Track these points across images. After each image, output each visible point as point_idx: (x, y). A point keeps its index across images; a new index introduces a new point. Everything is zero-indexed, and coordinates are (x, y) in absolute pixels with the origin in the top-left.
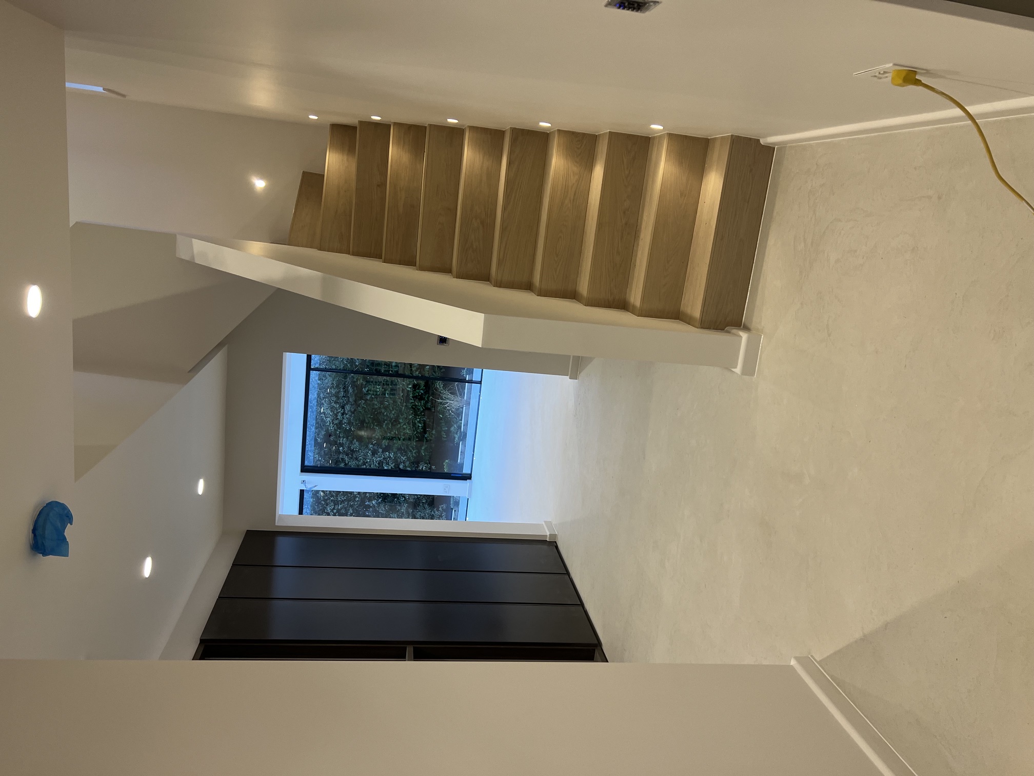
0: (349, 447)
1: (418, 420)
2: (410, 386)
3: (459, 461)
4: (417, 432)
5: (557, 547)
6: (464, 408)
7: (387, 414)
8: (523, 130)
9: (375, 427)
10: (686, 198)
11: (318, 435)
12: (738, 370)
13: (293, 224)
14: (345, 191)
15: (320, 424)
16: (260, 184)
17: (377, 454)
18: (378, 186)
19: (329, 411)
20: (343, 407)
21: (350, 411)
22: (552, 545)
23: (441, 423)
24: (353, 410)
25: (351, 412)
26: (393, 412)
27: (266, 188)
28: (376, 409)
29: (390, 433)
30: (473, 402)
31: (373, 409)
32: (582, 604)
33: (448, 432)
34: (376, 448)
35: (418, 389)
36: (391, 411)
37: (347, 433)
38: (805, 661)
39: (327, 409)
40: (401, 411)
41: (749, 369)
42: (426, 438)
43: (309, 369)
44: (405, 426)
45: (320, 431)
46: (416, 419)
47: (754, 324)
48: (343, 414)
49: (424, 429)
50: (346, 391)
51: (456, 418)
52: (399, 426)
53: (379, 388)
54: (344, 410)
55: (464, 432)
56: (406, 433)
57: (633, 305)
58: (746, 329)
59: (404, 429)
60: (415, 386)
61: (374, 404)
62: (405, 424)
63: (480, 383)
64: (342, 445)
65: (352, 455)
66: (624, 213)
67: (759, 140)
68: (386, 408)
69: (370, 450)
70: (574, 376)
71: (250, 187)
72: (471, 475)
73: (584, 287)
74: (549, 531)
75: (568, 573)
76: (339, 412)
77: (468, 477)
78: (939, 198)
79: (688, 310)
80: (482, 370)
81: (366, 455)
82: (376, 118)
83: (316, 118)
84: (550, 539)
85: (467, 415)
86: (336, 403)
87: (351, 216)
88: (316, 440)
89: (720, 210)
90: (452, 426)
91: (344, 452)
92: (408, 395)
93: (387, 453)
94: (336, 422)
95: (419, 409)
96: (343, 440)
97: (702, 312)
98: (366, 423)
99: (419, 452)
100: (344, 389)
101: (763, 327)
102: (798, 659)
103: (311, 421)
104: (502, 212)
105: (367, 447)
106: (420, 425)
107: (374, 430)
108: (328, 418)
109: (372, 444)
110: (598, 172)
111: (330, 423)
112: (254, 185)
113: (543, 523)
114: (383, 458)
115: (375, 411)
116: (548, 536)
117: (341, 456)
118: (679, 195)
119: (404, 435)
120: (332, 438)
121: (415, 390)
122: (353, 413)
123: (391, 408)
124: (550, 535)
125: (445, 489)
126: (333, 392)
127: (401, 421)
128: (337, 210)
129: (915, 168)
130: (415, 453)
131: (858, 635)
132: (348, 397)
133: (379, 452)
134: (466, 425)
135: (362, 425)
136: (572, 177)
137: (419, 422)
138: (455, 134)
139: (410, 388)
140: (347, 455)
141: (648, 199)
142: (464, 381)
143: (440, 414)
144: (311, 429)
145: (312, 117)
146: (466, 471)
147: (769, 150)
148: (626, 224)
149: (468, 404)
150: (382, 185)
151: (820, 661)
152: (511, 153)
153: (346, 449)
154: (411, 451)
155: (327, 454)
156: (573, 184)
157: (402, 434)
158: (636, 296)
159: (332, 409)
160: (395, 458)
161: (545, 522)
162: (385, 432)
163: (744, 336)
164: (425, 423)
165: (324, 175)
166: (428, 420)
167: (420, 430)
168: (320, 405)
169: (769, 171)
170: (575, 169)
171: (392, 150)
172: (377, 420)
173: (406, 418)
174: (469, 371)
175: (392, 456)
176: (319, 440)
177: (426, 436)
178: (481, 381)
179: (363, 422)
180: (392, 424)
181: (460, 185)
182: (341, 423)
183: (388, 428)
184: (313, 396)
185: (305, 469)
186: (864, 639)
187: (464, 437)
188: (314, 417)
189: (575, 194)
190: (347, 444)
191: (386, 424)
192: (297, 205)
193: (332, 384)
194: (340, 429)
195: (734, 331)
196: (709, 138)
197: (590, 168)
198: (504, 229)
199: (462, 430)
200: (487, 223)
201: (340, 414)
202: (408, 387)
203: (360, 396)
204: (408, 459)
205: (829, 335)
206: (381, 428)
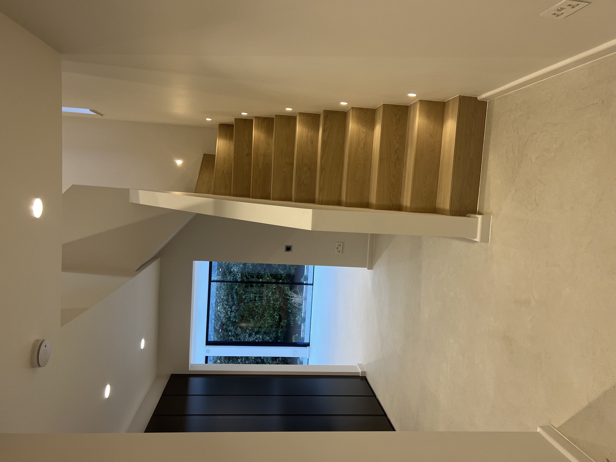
0: (235, 332)
1: (276, 314)
2: (271, 293)
3: (301, 336)
4: (276, 322)
5: (366, 380)
6: (303, 302)
7: (257, 311)
8: (330, 111)
9: (250, 319)
10: (434, 138)
11: (217, 325)
12: (478, 239)
13: (198, 181)
14: (228, 161)
15: (217, 318)
16: (179, 162)
17: (252, 336)
18: (247, 155)
19: (223, 310)
20: (231, 308)
21: (235, 309)
22: (363, 379)
23: (290, 315)
24: (237, 309)
25: (236, 311)
26: (261, 310)
27: (183, 164)
28: (250, 308)
29: (259, 323)
30: (309, 298)
31: (249, 308)
32: (385, 415)
33: (294, 321)
34: (251, 332)
35: (275, 295)
36: (260, 309)
37: (234, 323)
38: (548, 429)
39: (221, 309)
40: (265, 309)
41: (485, 238)
43: (210, 281)
44: (268, 318)
45: (217, 323)
46: (275, 313)
47: (485, 210)
48: (231, 312)
49: (279, 319)
50: (233, 298)
51: (299, 312)
52: (265, 318)
53: (252, 296)
54: (232, 309)
55: (304, 317)
56: (269, 323)
57: (406, 206)
58: (480, 214)
59: (268, 320)
61: (249, 305)
62: (268, 317)
63: (312, 285)
64: (230, 331)
65: (237, 337)
66: (396, 152)
67: (477, 98)
68: (257, 307)
69: (247, 333)
70: (370, 267)
71: (174, 165)
72: (309, 343)
73: (373, 199)
74: (361, 370)
75: (375, 396)
76: (229, 310)
77: (307, 345)
78: (603, 102)
79: (441, 206)
80: (314, 266)
81: (245, 337)
82: (244, 114)
83: (210, 120)
84: (361, 375)
85: (305, 307)
86: (226, 305)
87: (231, 174)
88: (215, 328)
89: (456, 141)
90: (296, 317)
91: (232, 335)
93: (258, 335)
94: (227, 316)
95: (276, 307)
96: (231, 328)
97: (451, 205)
98: (245, 317)
99: (277, 334)
100: (231, 296)
101: (492, 210)
102: (542, 427)
103: (212, 316)
104: (321, 160)
105: (246, 332)
106: (277, 317)
107: (249, 321)
108: (222, 314)
109: (249, 330)
110: (378, 130)
111: (223, 318)
112: (176, 162)
113: (357, 365)
114: (256, 338)
115: (250, 310)
116: (360, 373)
117: (230, 338)
118: (429, 136)
119: (268, 324)
120: (224, 327)
122: (237, 311)
123: (260, 307)
124: (361, 372)
125: (294, 353)
126: (225, 298)
127: (266, 315)
128: (223, 172)
129: (584, 89)
130: (275, 335)
131: (585, 404)
132: (234, 301)
133: (253, 335)
134: (305, 313)
135: (243, 318)
136: (362, 135)
137: (277, 315)
138: (290, 120)
139: (271, 294)
140: (234, 337)
141: (410, 142)
142: (303, 284)
143: (289, 310)
144: (212, 322)
145: (208, 119)
146: (306, 341)
147: (483, 104)
148: (397, 158)
149: (306, 299)
150: (249, 154)
151: (558, 428)
152: (324, 124)
153: (233, 334)
154: (272, 334)
155: (222, 337)
156: (363, 139)
157: (266, 323)
158: (407, 201)
159: (225, 308)
160: (262, 339)
161: (357, 364)
162: (256, 322)
163: (480, 217)
164: (280, 315)
165: (215, 155)
166: (282, 314)
167: (277, 320)
168: (217, 306)
169: (484, 118)
170: (363, 130)
171: (254, 133)
172: (252, 314)
173: (269, 313)
174: (306, 279)
175: (261, 337)
176: (217, 328)
177: (281, 324)
178: (313, 284)
179: (243, 316)
180: (260, 317)
181: (295, 150)
182: (230, 317)
183: (258, 320)
184: (213, 301)
185: (208, 343)
186: (590, 406)
187: (304, 320)
188: (214, 313)
189: (364, 145)
190: (234, 330)
191: (257, 317)
192: (200, 171)
193: (225, 294)
194: (229, 321)
195: (473, 215)
196: (445, 101)
197: (372, 127)
198: (322, 169)
199: (303, 316)
200: (312, 168)
201: (229, 312)
202: (269, 294)
203: (241, 300)
205: (537, 205)
206: (254, 320)
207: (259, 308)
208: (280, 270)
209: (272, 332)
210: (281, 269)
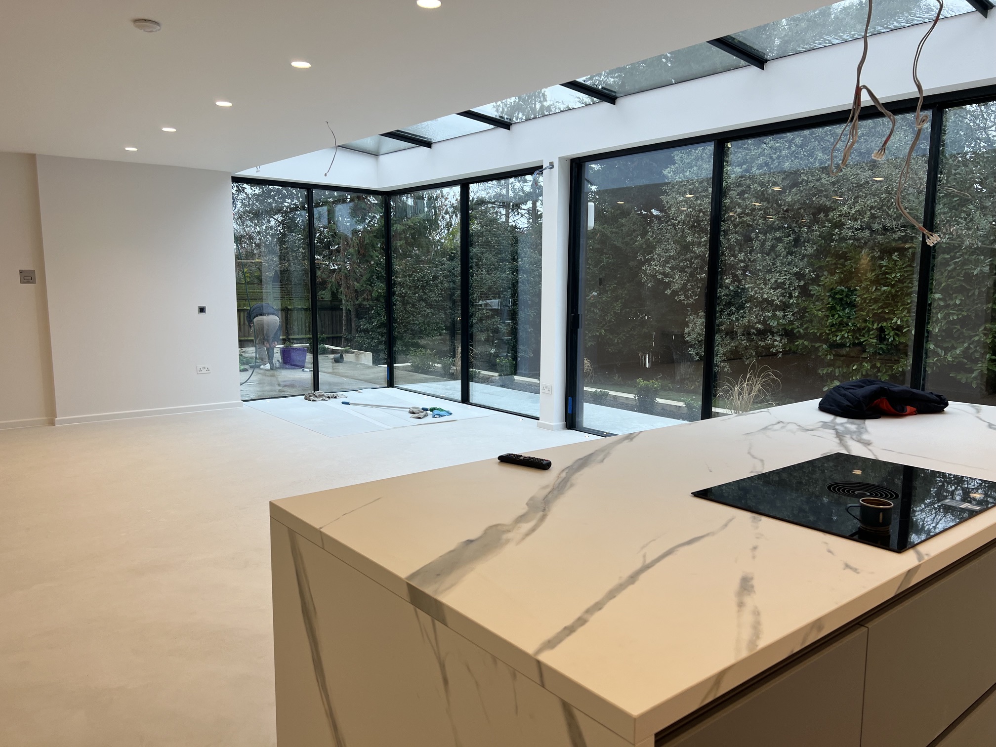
1: (846, 335)
42: (822, 346)
46: (848, 333)
60: (899, 328)
92: (886, 320)
95: (863, 336)
98: (843, 262)
99: (801, 337)
106: (838, 339)
115: (862, 274)
119: (825, 316)
120: (820, 216)
121: (893, 329)
123: (867, 297)
127: (847, 310)
130: (799, 331)
137: (843, 337)
139: (896, 322)
167: (832, 338)
172: (850, 278)
173: (850, 318)
191: (843, 291)
204: (791, 322)
206: (836, 283)
207: (864, 294)
208: (966, 345)
209: (805, 326)
210: (968, 348)
